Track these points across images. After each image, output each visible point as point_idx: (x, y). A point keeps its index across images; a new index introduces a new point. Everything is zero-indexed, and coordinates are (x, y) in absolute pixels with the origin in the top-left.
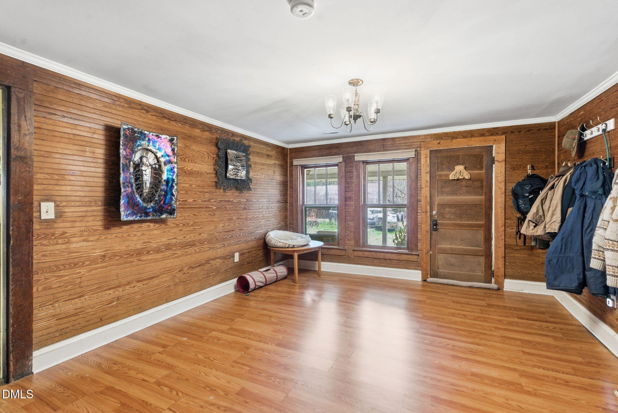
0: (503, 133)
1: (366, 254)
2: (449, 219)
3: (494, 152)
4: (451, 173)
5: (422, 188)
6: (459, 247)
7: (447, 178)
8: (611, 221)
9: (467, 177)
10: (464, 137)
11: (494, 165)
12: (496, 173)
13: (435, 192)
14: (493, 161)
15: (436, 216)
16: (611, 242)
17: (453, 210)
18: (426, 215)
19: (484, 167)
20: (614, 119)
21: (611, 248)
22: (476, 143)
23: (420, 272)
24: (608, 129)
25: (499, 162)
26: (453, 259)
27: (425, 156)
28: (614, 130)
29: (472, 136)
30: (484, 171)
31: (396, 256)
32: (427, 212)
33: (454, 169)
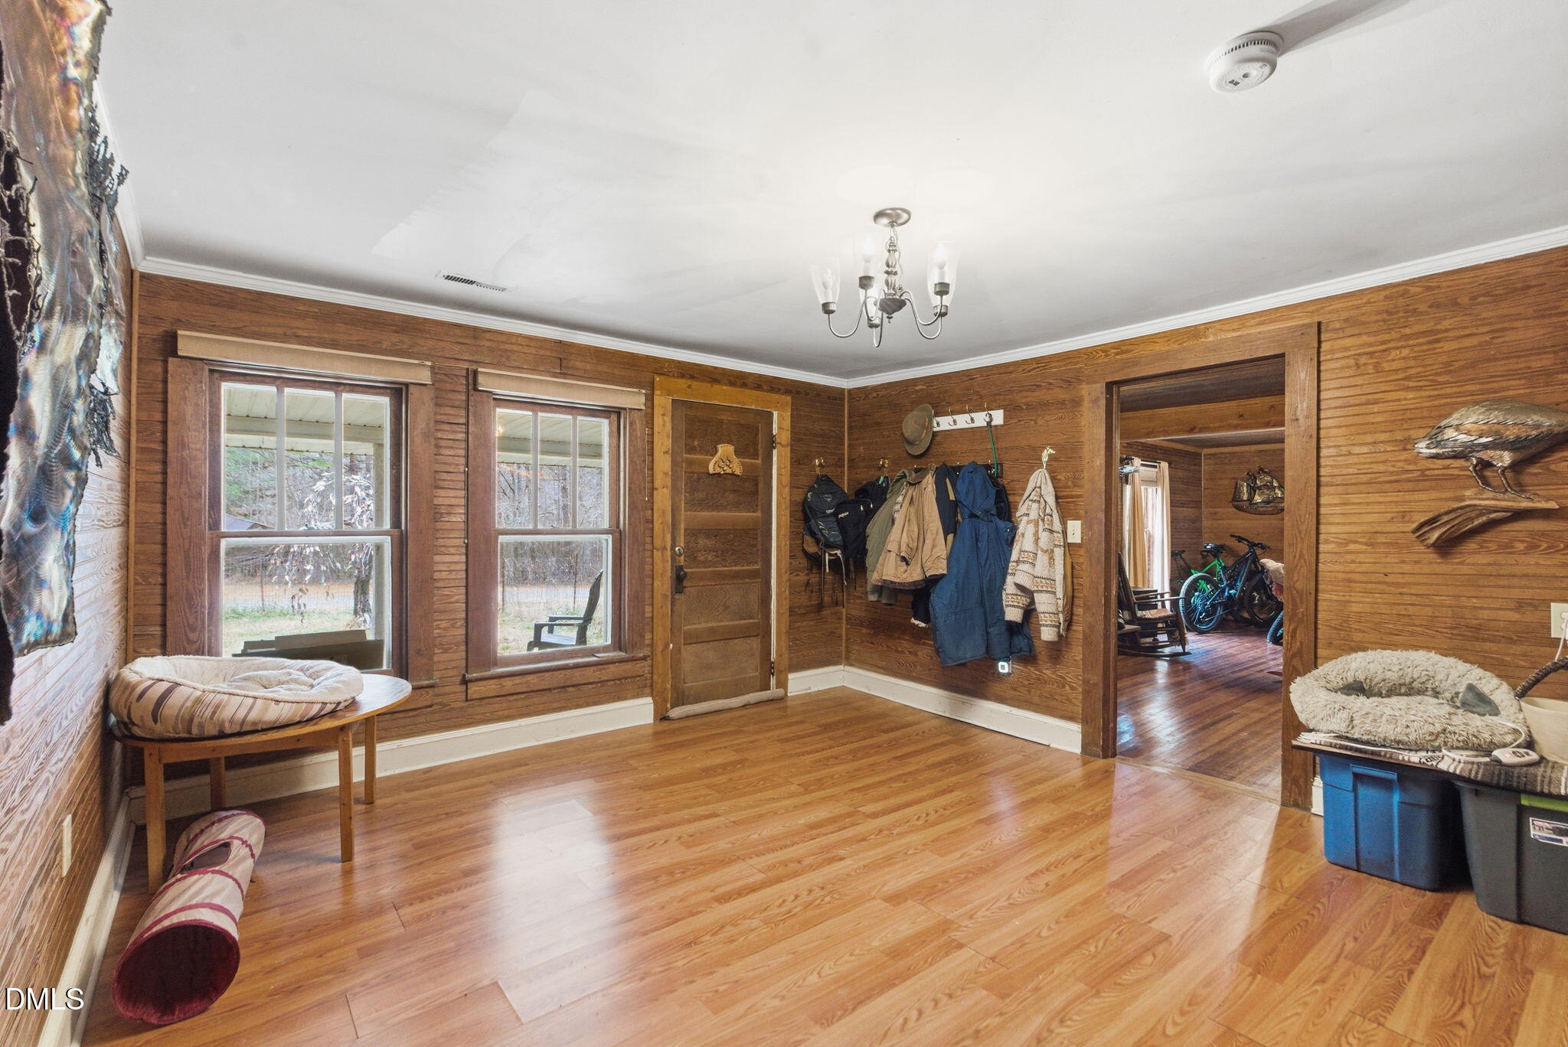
0: (787, 392)
1: (508, 683)
2: (705, 563)
3: (775, 426)
4: (710, 460)
5: (657, 489)
6: (722, 624)
7: (703, 470)
8: (1039, 552)
9: (738, 472)
10: (732, 384)
11: (775, 452)
12: (779, 468)
13: (680, 500)
14: (772, 443)
15: (682, 558)
16: (1043, 581)
17: (709, 543)
18: (663, 556)
19: (760, 453)
20: (1002, 411)
21: (1045, 589)
22: (751, 400)
23: (649, 700)
24: (993, 423)
25: (783, 446)
26: (710, 653)
27: (661, 412)
28: (1002, 426)
29: (744, 385)
30: (759, 461)
31: (594, 671)
32: (665, 548)
33: (716, 451)
